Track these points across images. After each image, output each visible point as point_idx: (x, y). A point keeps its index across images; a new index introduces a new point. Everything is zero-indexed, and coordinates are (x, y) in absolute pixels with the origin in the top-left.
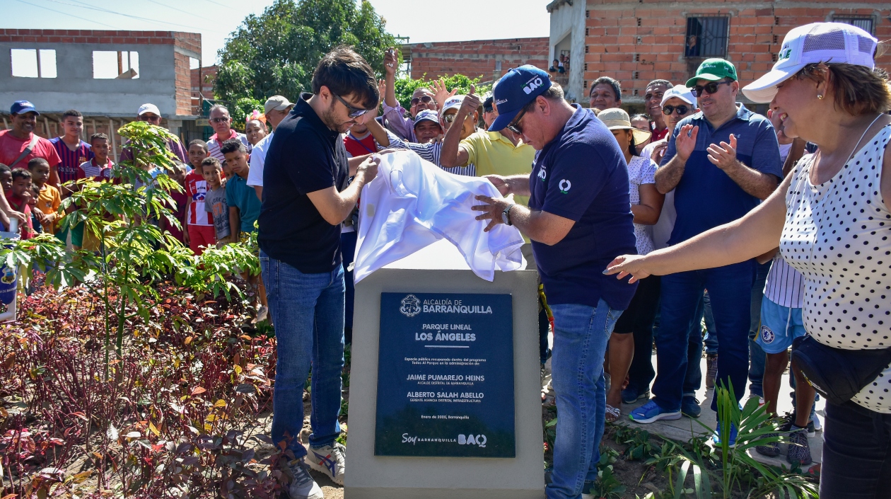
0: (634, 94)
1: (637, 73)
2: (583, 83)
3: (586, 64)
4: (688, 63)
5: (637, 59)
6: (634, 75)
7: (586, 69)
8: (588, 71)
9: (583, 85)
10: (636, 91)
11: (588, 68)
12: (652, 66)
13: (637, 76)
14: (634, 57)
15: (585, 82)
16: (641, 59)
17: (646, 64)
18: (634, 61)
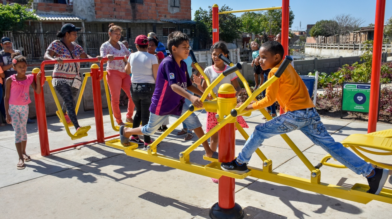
0: (114, 18)
1: (115, 9)
2: (95, 12)
3: (95, 3)
4: (132, 6)
5: (114, 3)
6: (114, 9)
7: (95, 6)
8: (96, 7)
9: (95, 13)
10: (115, 16)
11: (96, 5)
12: (120, 6)
13: (115, 10)
14: (113, 2)
15: (96, 12)
16: (116, 3)
17: (117, 5)
18: (113, 3)
